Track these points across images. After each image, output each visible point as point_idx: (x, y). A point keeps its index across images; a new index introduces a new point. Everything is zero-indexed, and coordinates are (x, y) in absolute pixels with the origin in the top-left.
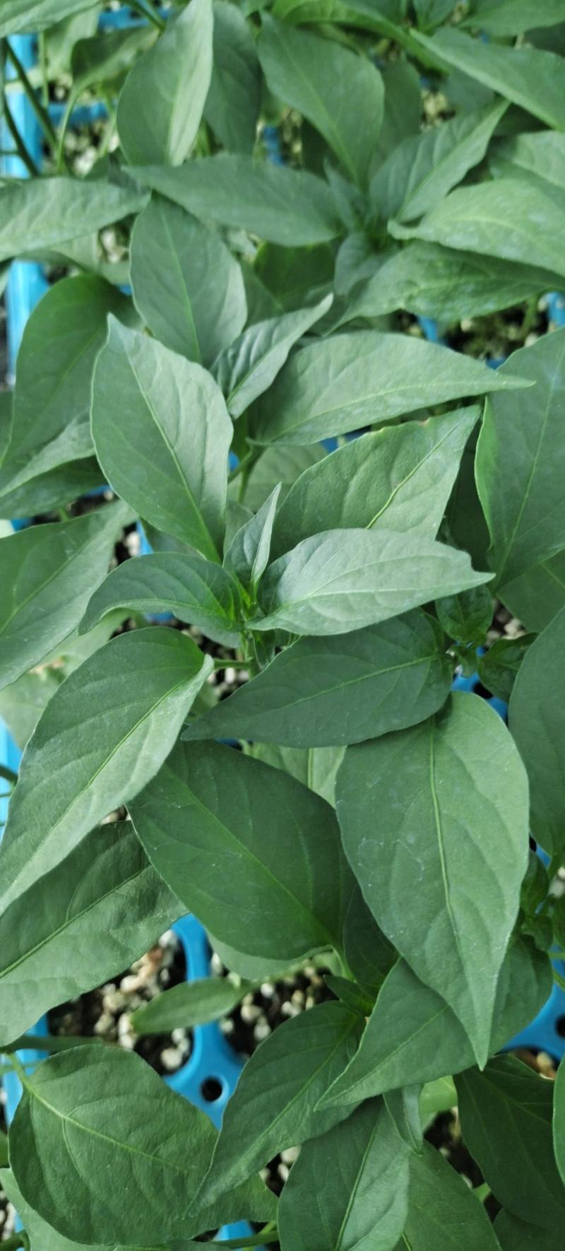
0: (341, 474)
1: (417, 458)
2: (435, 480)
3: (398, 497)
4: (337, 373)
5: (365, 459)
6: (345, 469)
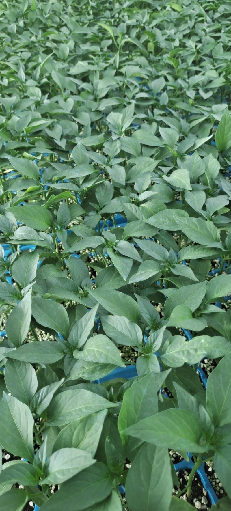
0: (72, 430)
1: (91, 425)
2: (96, 431)
3: (87, 436)
4: (68, 401)
5: (78, 426)
6: (73, 429)
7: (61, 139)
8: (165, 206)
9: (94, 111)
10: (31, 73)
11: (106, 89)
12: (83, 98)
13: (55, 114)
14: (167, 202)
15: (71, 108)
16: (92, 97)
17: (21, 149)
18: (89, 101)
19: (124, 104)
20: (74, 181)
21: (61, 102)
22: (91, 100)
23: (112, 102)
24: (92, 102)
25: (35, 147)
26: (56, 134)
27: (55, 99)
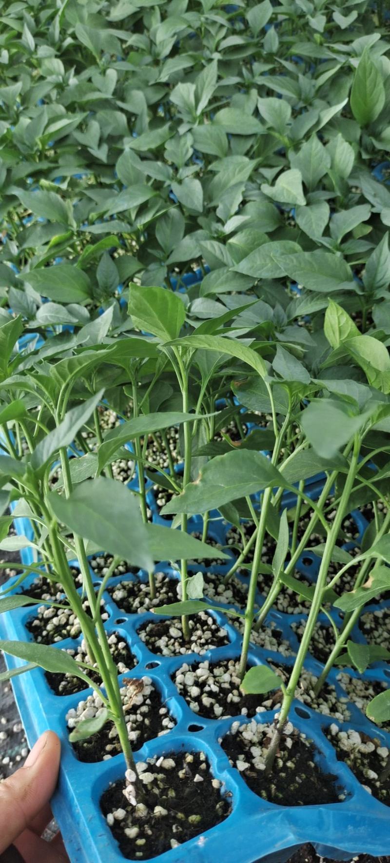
7: (100, 145)
8: (266, 237)
9: (153, 85)
10: (46, 31)
11: (171, 39)
12: (133, 63)
13: (88, 102)
14: (270, 230)
15: (112, 86)
16: (148, 59)
17: (37, 175)
18: (144, 67)
19: (202, 64)
20: (122, 216)
21: (97, 79)
22: (147, 65)
23: (181, 63)
24: (149, 67)
25: (57, 168)
26: (91, 138)
27: (86, 74)
